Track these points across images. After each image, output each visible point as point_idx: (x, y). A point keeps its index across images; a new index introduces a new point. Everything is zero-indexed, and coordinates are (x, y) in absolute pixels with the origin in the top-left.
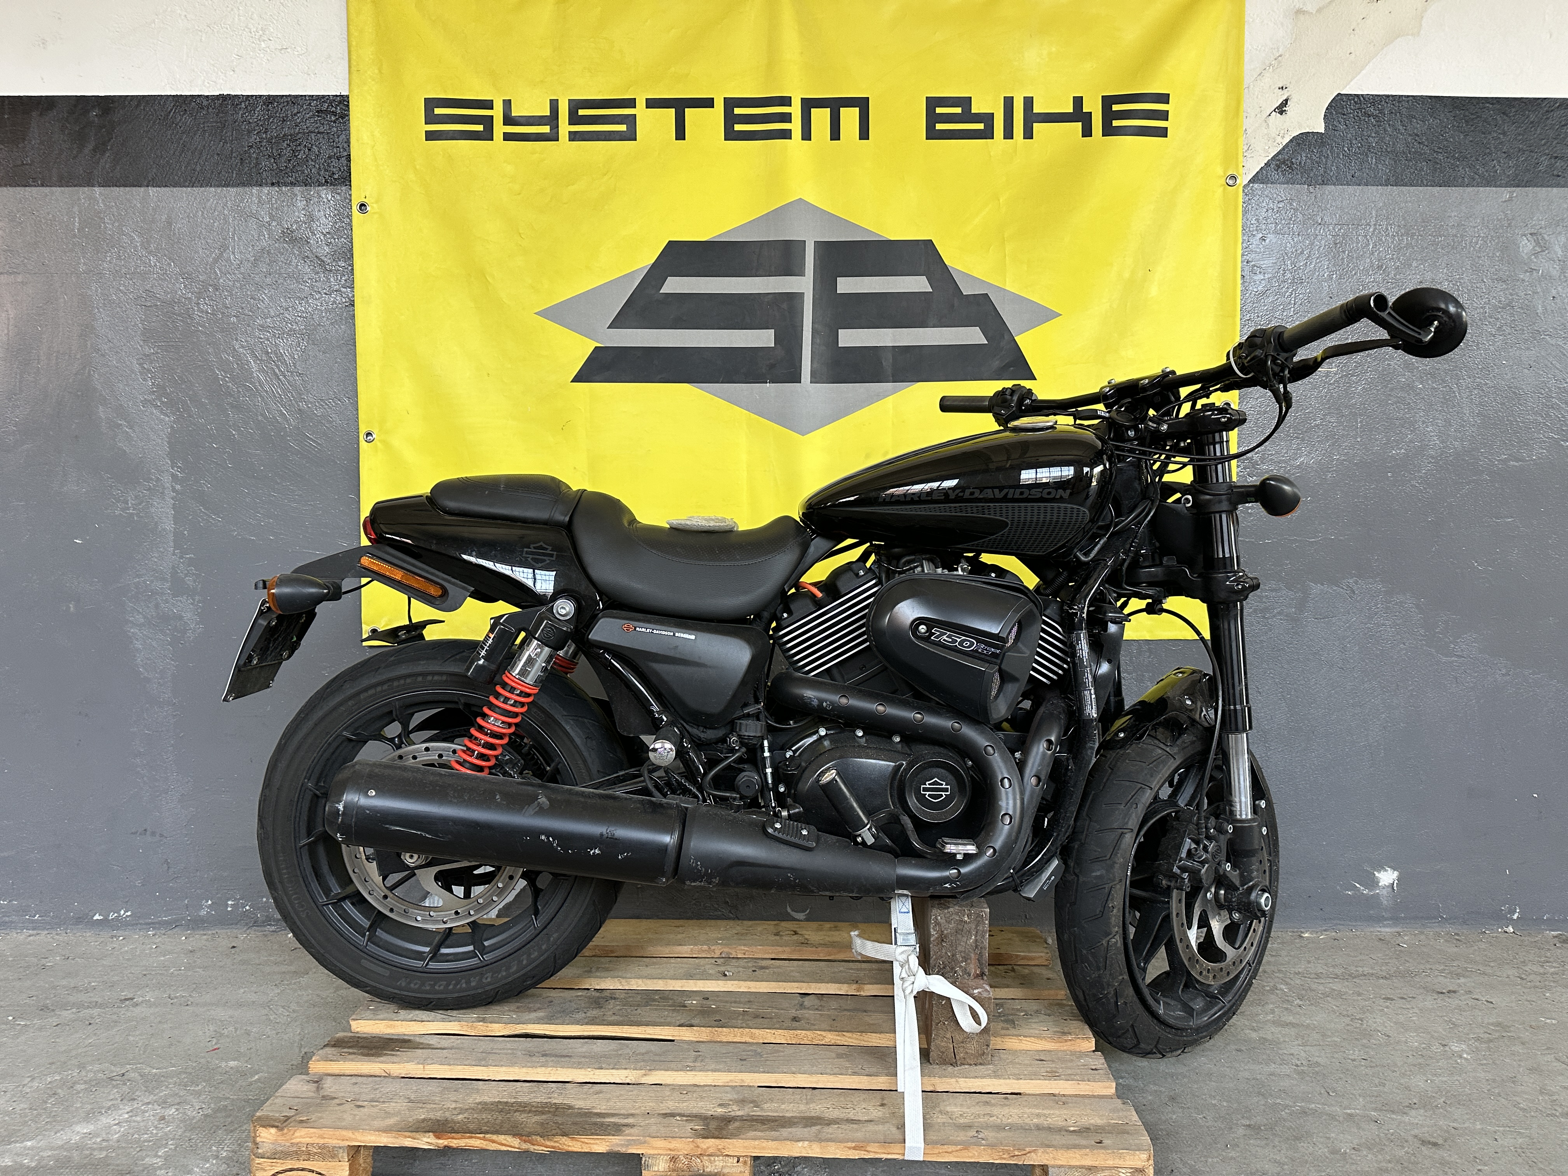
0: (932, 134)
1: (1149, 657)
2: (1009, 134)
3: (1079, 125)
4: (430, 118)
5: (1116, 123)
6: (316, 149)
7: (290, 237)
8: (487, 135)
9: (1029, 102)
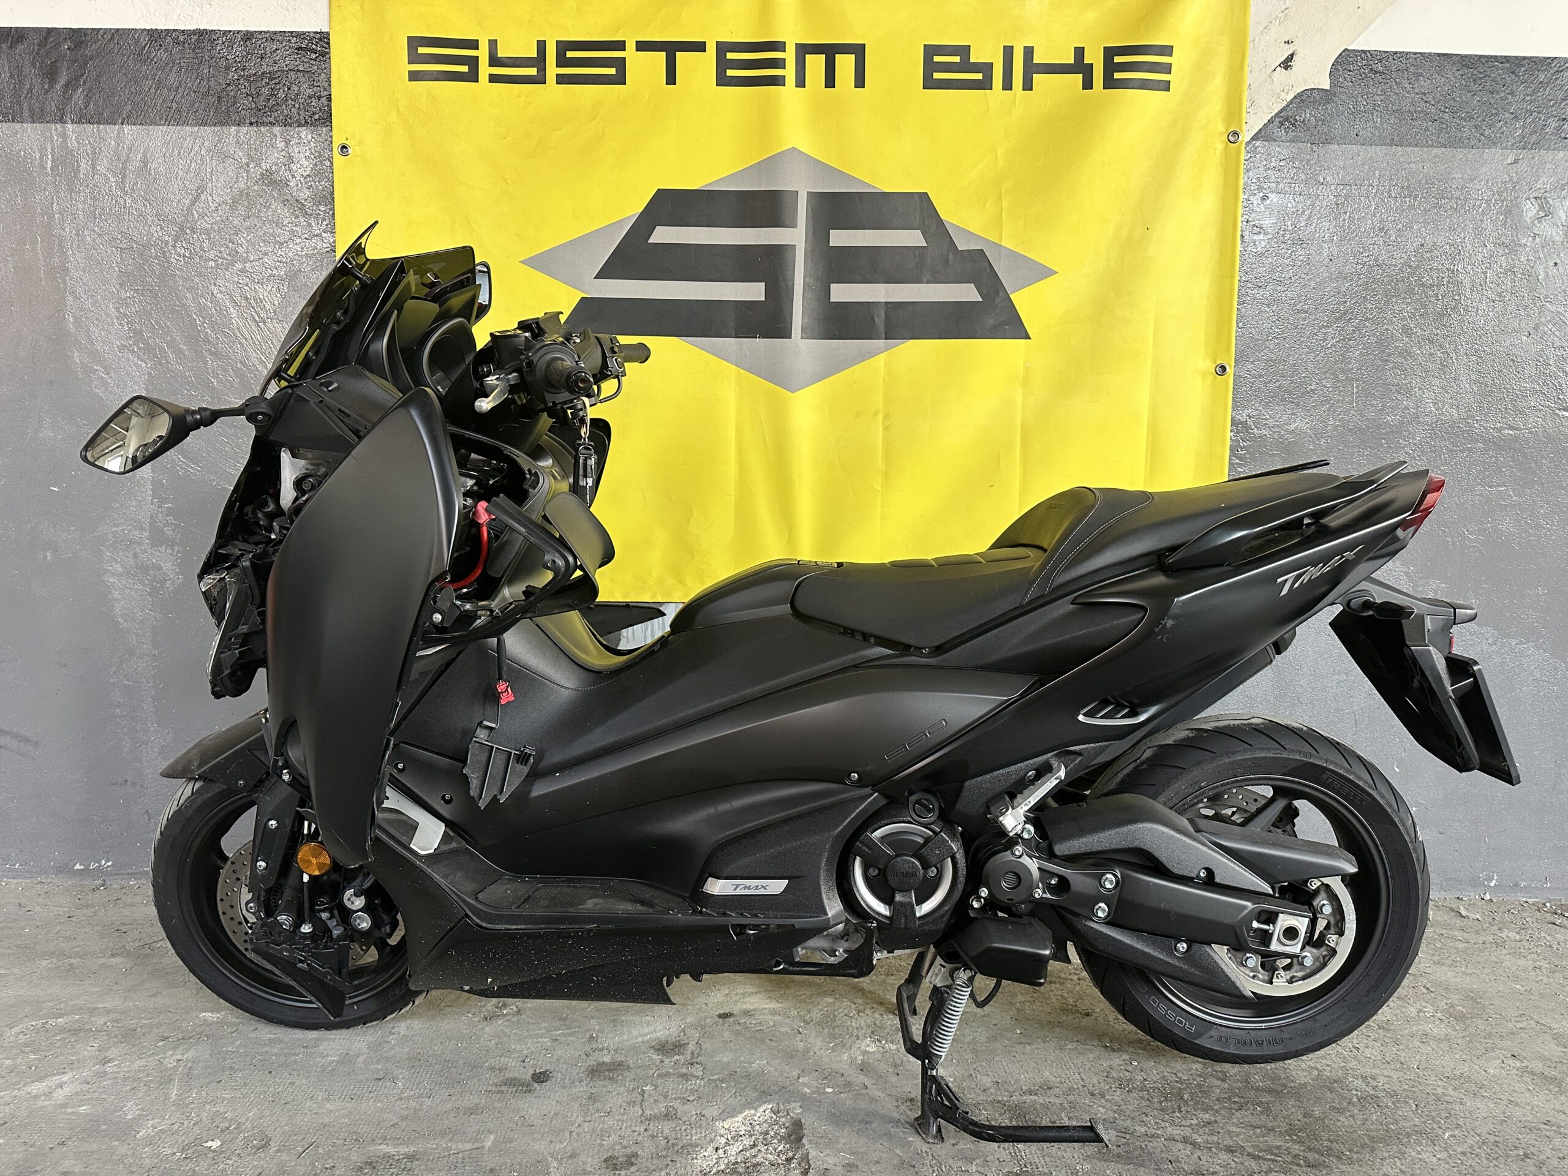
0: (929, 83)
2: (1008, 85)
3: (1079, 77)
4: (414, 58)
5: (1117, 76)
6: (297, 88)
7: (269, 179)
8: (472, 76)
9: (1029, 52)
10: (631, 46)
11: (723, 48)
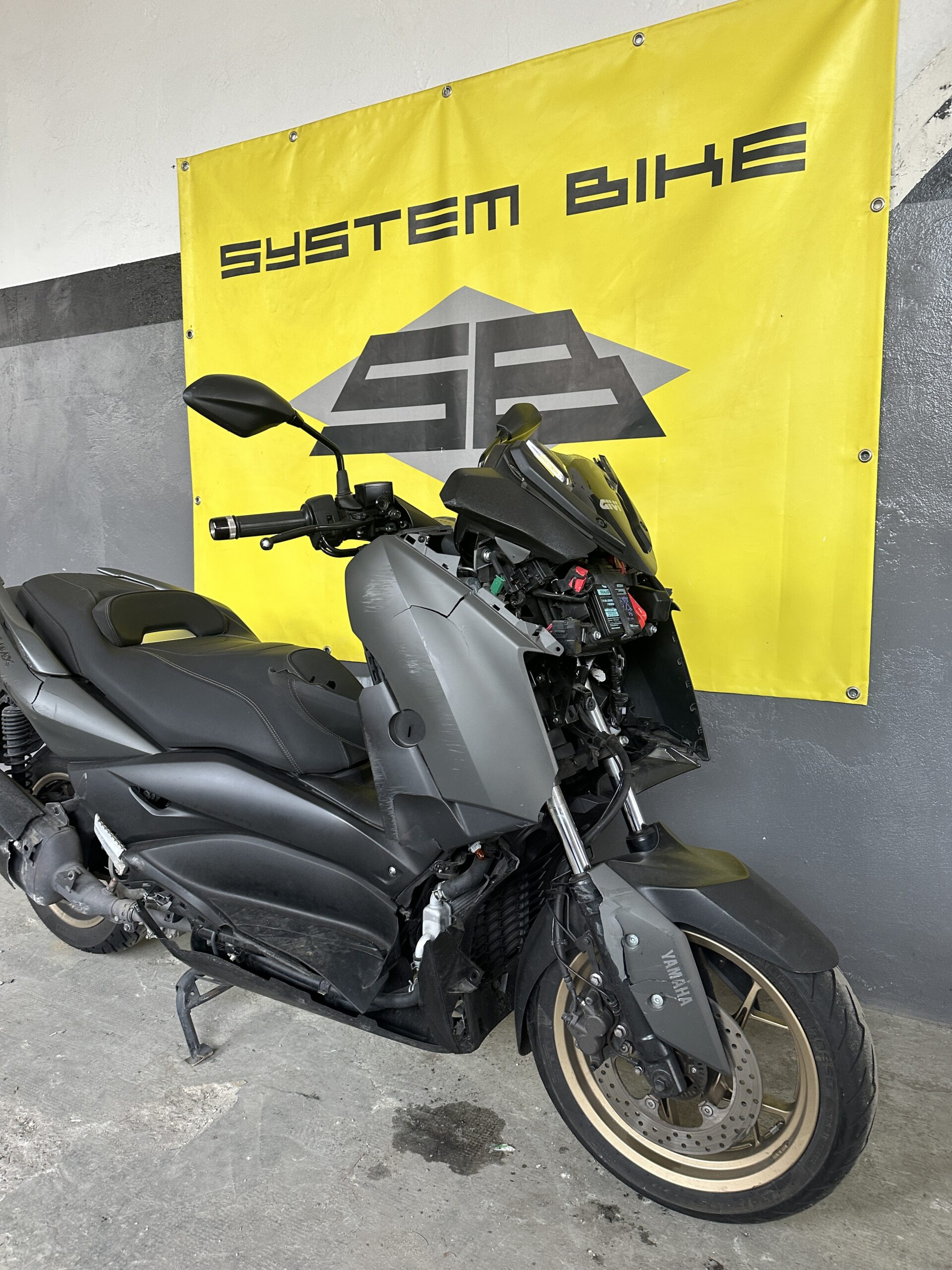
0: (572, 209)
1: (776, 714)
2: (641, 197)
3: (709, 175)
4: (225, 261)
5: (745, 166)
8: (256, 269)
9: (661, 160)
10: (351, 224)
11: (412, 212)
